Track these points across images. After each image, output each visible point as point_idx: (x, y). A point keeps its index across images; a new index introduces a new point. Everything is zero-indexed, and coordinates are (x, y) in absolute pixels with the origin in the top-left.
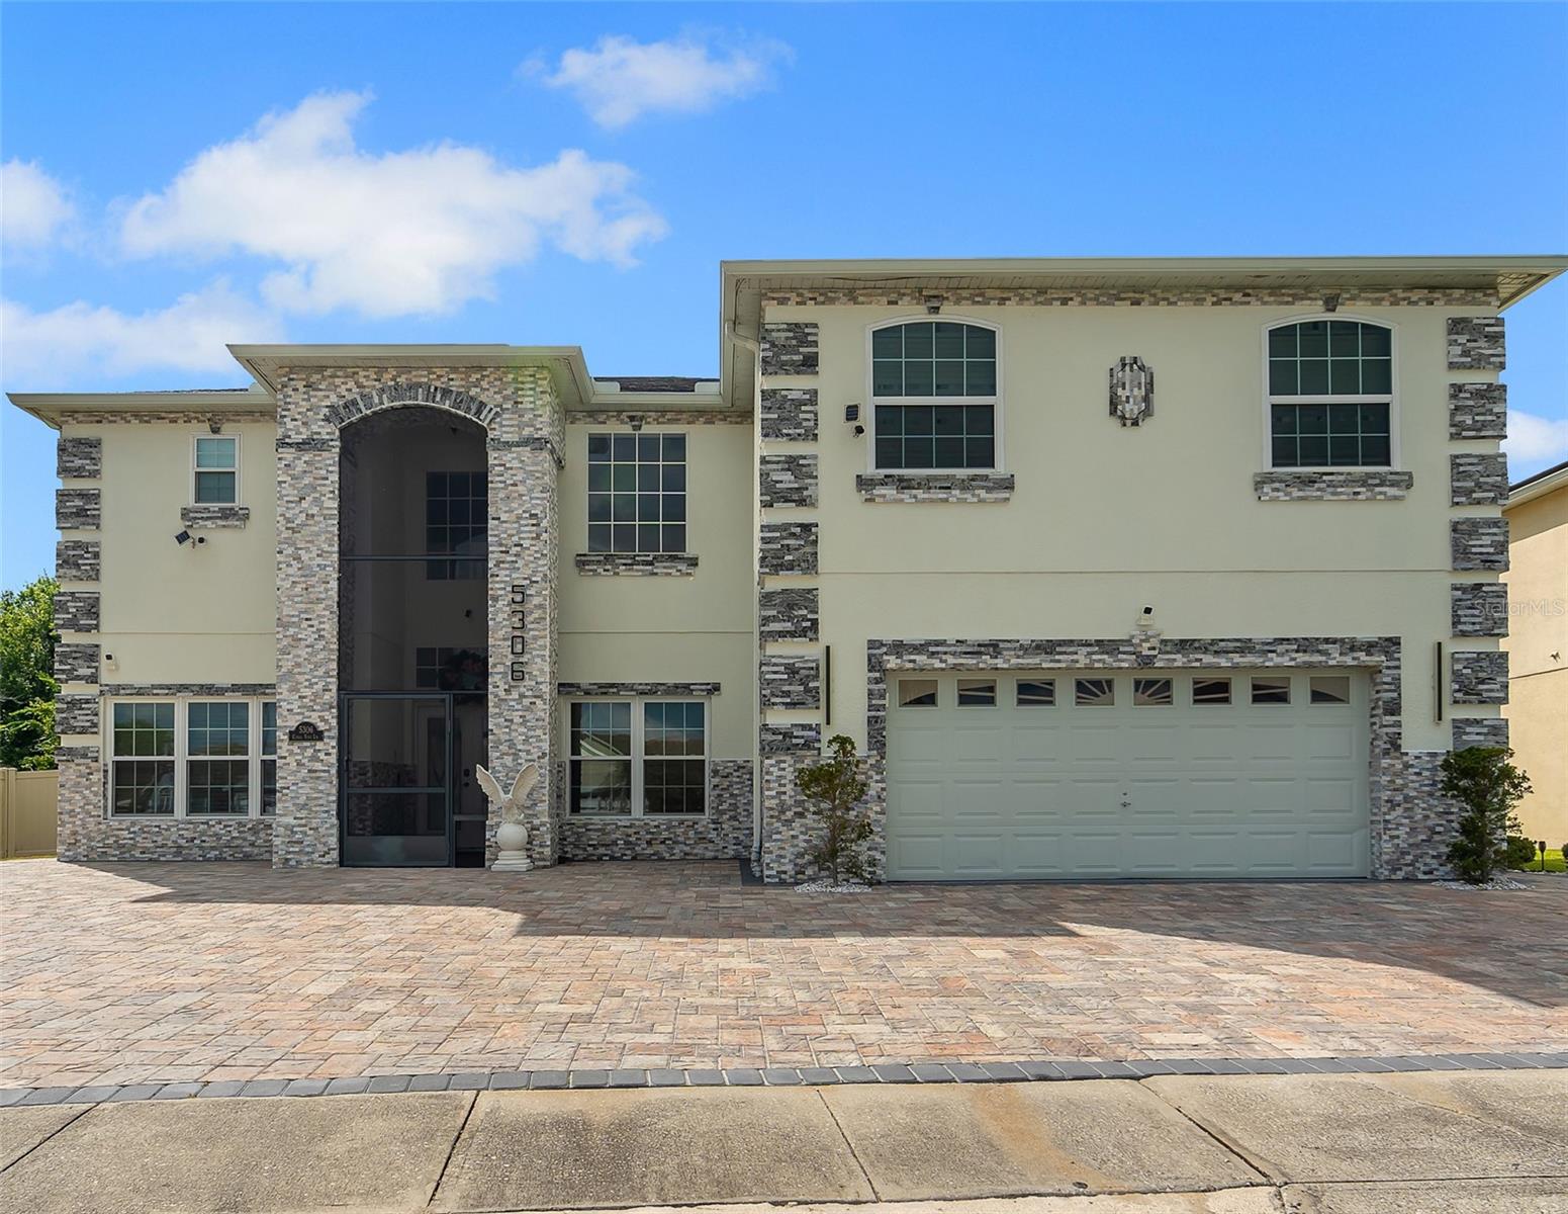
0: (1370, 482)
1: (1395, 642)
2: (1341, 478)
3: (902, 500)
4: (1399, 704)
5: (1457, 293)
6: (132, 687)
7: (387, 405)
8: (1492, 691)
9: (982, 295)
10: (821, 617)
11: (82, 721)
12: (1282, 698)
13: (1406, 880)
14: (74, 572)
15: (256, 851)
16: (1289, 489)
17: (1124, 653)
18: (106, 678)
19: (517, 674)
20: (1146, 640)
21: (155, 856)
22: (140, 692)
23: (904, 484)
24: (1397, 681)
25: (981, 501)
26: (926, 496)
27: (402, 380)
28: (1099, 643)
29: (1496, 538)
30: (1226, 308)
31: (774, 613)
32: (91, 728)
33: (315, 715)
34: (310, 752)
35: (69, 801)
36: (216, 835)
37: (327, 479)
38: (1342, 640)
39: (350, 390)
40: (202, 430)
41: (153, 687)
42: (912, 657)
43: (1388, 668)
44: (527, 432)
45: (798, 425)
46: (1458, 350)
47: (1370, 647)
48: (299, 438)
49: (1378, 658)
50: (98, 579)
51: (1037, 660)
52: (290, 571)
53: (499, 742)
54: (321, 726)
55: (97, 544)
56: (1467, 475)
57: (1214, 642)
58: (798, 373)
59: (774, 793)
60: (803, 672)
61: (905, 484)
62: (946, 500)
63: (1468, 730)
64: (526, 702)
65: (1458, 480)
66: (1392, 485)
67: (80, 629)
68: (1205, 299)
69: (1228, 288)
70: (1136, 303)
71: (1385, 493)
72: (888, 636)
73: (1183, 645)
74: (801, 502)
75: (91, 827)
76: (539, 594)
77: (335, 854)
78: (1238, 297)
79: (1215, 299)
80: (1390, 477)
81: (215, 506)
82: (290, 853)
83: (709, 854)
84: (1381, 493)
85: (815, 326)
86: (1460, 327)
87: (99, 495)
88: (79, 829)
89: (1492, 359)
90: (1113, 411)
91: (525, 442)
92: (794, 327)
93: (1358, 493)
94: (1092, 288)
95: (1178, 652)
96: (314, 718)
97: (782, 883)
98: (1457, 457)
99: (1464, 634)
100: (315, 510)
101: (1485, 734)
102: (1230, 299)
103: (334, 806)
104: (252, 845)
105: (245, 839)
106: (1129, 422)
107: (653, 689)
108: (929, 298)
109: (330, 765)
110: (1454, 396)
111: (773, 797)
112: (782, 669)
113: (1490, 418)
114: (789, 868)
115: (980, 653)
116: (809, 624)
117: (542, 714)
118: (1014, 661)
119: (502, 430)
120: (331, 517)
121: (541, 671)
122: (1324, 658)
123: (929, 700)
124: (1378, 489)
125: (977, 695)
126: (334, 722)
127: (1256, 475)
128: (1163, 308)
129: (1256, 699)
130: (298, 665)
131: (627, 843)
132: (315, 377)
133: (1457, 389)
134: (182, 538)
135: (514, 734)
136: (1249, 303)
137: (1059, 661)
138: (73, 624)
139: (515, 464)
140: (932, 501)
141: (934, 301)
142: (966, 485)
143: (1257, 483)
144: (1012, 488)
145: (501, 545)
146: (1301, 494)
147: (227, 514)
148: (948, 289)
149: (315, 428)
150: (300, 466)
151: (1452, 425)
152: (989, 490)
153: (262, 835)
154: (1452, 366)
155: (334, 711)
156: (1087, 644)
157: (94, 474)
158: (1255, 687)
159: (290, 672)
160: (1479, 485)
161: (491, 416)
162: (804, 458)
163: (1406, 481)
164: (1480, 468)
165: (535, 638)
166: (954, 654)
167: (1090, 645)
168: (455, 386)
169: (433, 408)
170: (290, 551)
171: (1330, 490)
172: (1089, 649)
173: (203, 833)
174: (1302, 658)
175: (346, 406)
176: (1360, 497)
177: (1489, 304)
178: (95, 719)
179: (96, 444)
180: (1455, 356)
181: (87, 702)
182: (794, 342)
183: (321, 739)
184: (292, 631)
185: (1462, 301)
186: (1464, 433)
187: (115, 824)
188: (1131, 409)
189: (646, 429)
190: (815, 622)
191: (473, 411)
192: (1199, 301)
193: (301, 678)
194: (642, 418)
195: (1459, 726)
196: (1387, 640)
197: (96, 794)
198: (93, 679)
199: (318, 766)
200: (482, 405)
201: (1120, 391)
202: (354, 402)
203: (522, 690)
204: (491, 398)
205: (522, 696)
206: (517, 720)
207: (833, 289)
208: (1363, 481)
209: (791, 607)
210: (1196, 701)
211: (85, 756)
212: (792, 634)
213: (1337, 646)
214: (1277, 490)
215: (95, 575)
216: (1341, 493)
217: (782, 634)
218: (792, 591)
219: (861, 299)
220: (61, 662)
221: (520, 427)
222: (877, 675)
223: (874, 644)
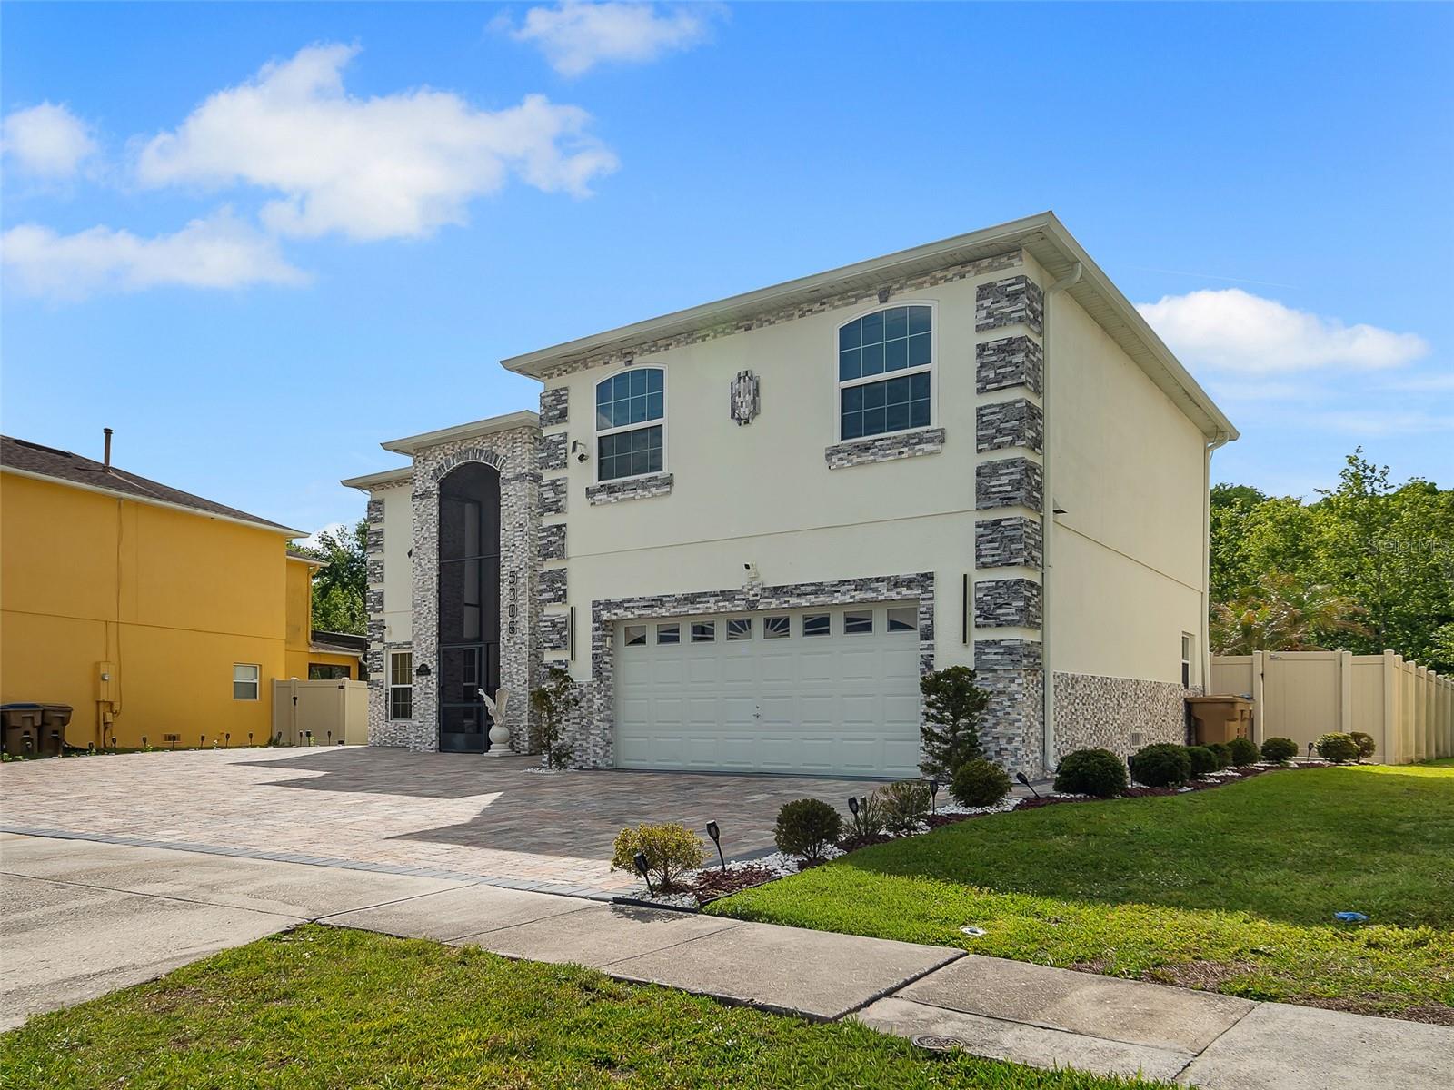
0: (911, 442)
1: (929, 577)
2: (889, 442)
3: (610, 502)
4: (932, 630)
5: (985, 263)
6: (395, 644)
7: (456, 465)
8: (1008, 614)
9: (655, 345)
10: (568, 587)
11: (376, 665)
12: (867, 627)
16: (851, 457)
17: (738, 600)
18: (386, 639)
19: (512, 630)
20: (752, 589)
22: (399, 647)
24: (931, 610)
25: (654, 495)
26: (623, 496)
27: (462, 448)
28: (723, 593)
29: (1013, 477)
30: (809, 317)
31: (545, 586)
32: (380, 669)
33: (427, 659)
34: (425, 682)
35: (373, 711)
37: (433, 515)
38: (889, 578)
39: (441, 459)
41: (403, 643)
42: (616, 611)
43: (923, 599)
44: (518, 470)
45: (557, 459)
46: (984, 313)
47: (909, 583)
48: (421, 492)
49: (917, 592)
53: (505, 674)
54: (430, 666)
55: (381, 562)
56: (990, 424)
57: (797, 587)
58: (557, 423)
60: (560, 625)
61: (611, 490)
62: (634, 498)
63: (987, 650)
65: (982, 430)
66: (928, 442)
67: (376, 611)
68: (793, 314)
70: (748, 328)
71: (923, 450)
72: (602, 599)
73: (777, 591)
74: (557, 511)
75: (381, 726)
76: (523, 576)
77: (436, 744)
78: (816, 307)
79: (800, 313)
80: (928, 435)
84: (919, 450)
85: (566, 389)
86: (985, 292)
87: (382, 532)
89: (1012, 316)
90: (733, 415)
91: (517, 477)
92: (556, 392)
93: (903, 453)
94: (720, 323)
95: (773, 597)
96: (427, 662)
98: (981, 409)
99: (985, 566)
100: (427, 535)
101: (1002, 654)
102: (811, 310)
103: (436, 715)
106: (743, 422)
108: (625, 355)
109: (433, 690)
110: (979, 356)
112: (549, 624)
113: (1009, 369)
115: (652, 606)
116: (561, 593)
117: (524, 655)
118: (672, 610)
119: (507, 471)
121: (524, 626)
122: (875, 595)
123: (642, 640)
124: (918, 447)
125: (668, 636)
126: (435, 664)
127: (826, 449)
128: (767, 328)
129: (849, 630)
130: (420, 629)
132: (429, 453)
133: (982, 349)
135: (511, 670)
136: (824, 310)
137: (698, 609)
139: (513, 492)
140: (626, 500)
141: (627, 357)
142: (644, 485)
143: (827, 455)
144: (672, 484)
146: (859, 460)
148: (634, 346)
149: (428, 484)
150: (422, 508)
151: (978, 381)
152: (658, 487)
154: (979, 329)
155: (436, 656)
156: (715, 595)
158: (848, 620)
159: (417, 634)
160: (999, 431)
161: (501, 462)
162: (559, 480)
163: (940, 437)
164: (1000, 416)
165: (521, 606)
166: (638, 607)
167: (717, 595)
168: (486, 446)
169: (476, 462)
170: (417, 560)
171: (882, 452)
172: (716, 598)
174: (859, 595)
175: (440, 469)
176: (903, 456)
177: (1012, 265)
178: (381, 664)
180: (980, 319)
181: (378, 653)
182: (555, 403)
183: (430, 674)
184: (418, 609)
185: (991, 268)
186: (988, 387)
188: (744, 411)
190: (564, 591)
191: (493, 460)
192: (790, 317)
193: (421, 637)
195: (981, 647)
196: (922, 575)
197: (382, 707)
198: (381, 640)
199: (428, 690)
200: (497, 457)
201: (737, 400)
202: (443, 466)
203: (515, 639)
204: (501, 451)
205: (515, 643)
206: (513, 659)
207: (575, 361)
208: (905, 442)
209: (553, 582)
212: (554, 600)
213: (885, 583)
214: (841, 459)
216: (889, 455)
217: (549, 600)
218: (554, 571)
219: (590, 364)
222: (597, 625)
223: (595, 604)
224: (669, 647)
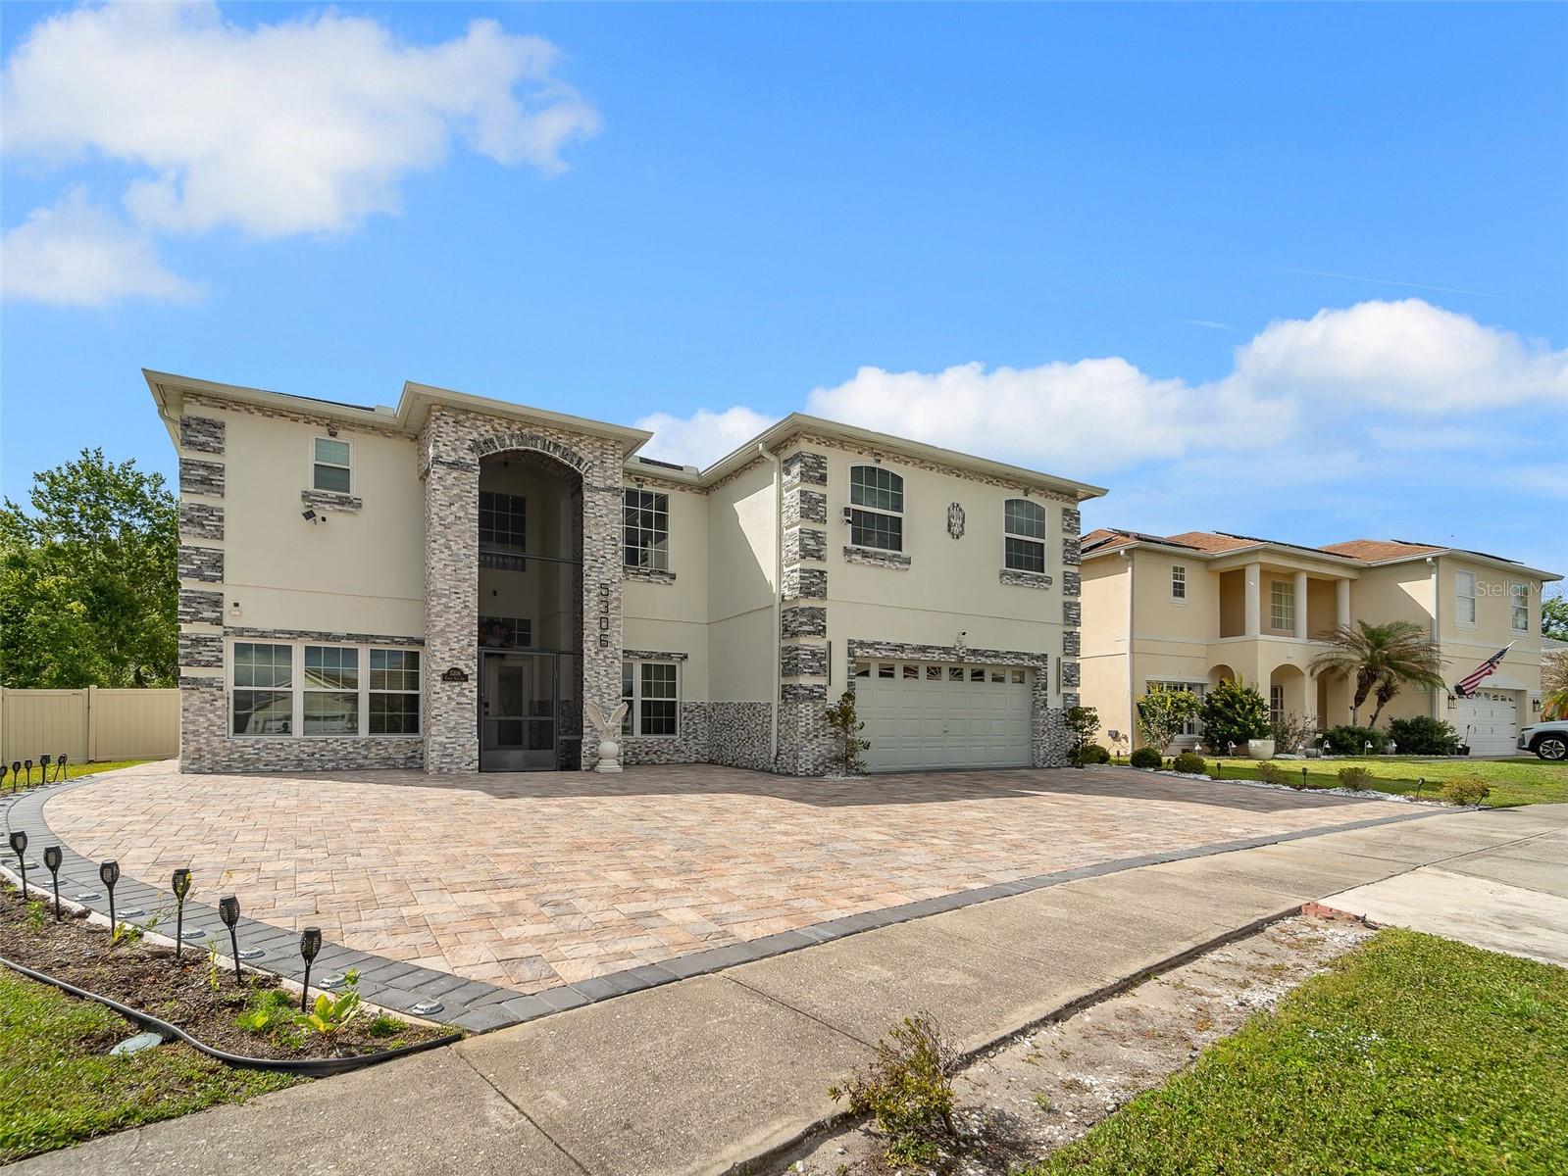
0: (1037, 579)
1: (1045, 656)
2: (1029, 576)
3: (864, 563)
4: (1047, 685)
5: (1065, 497)
6: (255, 630)
7: (515, 447)
8: (1076, 681)
9: (900, 458)
10: (827, 624)
11: (207, 656)
13: (1048, 767)
14: (199, 530)
15: (368, 762)
16: (1011, 579)
17: (958, 654)
18: (227, 621)
19: (604, 643)
20: (963, 648)
21: (278, 768)
22: (263, 635)
23: (865, 554)
24: (1045, 674)
25: (897, 568)
26: (874, 562)
27: (525, 431)
28: (944, 648)
29: (1077, 611)
30: (990, 486)
31: (805, 620)
32: (218, 662)
33: (461, 662)
34: (457, 690)
35: (193, 722)
36: (334, 750)
37: (471, 492)
38: (1028, 654)
39: (487, 431)
40: (322, 433)
41: (275, 631)
42: (867, 650)
43: (1042, 667)
44: (609, 482)
45: (817, 514)
46: (1066, 523)
47: (1038, 658)
48: (450, 460)
49: (1039, 663)
50: (222, 539)
51: (919, 656)
52: (443, 556)
53: (590, 687)
54: (466, 671)
55: (221, 510)
56: (1068, 581)
57: (986, 651)
58: (817, 483)
59: (804, 724)
60: (819, 655)
62: (882, 566)
63: (1069, 698)
64: (608, 661)
65: (1065, 583)
66: (1046, 582)
67: (204, 579)
68: (983, 480)
69: (991, 476)
70: (958, 476)
71: (1044, 586)
72: (857, 639)
73: (975, 652)
74: (819, 558)
75: (215, 744)
76: (616, 590)
77: (477, 763)
78: (995, 481)
79: (986, 481)
80: (1044, 578)
81: (333, 494)
82: (442, 763)
83: (682, 760)
85: (825, 458)
86: (1065, 512)
87: (223, 469)
88: (204, 747)
89: (1076, 530)
90: (949, 530)
91: (608, 489)
92: (816, 457)
93: (1035, 584)
94: (940, 463)
95: (971, 655)
96: (461, 665)
97: (808, 775)
98: (1065, 572)
99: (1067, 654)
100: (462, 514)
101: (1074, 701)
102: (992, 482)
103: (476, 729)
104: (366, 758)
105: (359, 754)
106: (955, 537)
107: (649, 655)
108: (876, 454)
109: (473, 700)
110: (1065, 544)
111: (802, 726)
112: (809, 652)
113: (1075, 556)
114: (811, 766)
115: (896, 650)
116: (821, 628)
117: (618, 670)
118: (910, 655)
119: (593, 478)
120: (473, 520)
121: (618, 641)
122: (1021, 662)
123: (866, 674)
124: (1042, 583)
125: (887, 673)
126: (476, 669)
127: (999, 570)
128: (969, 481)
129: (994, 680)
130: (448, 625)
131: (634, 753)
132: (461, 417)
133: (1066, 541)
134: (309, 515)
135: (601, 682)
136: (999, 485)
137: (926, 656)
138: (197, 574)
139: (601, 502)
140: (876, 566)
141: (878, 456)
142: (890, 559)
143: (1001, 574)
144: (910, 563)
145: (592, 555)
146: (1016, 582)
147: (343, 501)
148: (884, 451)
149: (461, 454)
150: (450, 480)
151: (1064, 558)
152: (900, 563)
153: (373, 750)
154: (1064, 530)
155: (476, 660)
156: (939, 649)
157: (219, 451)
158: (994, 674)
159: (442, 630)
160: (1072, 586)
161: (587, 467)
162: (820, 533)
163: (1049, 581)
164: (1072, 579)
165: (614, 619)
168: (562, 442)
169: (546, 455)
170: (442, 541)
171: (1025, 581)
172: (937, 651)
173: (322, 749)
174: (1016, 661)
175: (485, 443)
176: (1035, 586)
177: (1074, 503)
178: (220, 655)
179: (221, 426)
180: (1064, 525)
181: (212, 640)
182: (816, 465)
183: (467, 680)
184: (444, 600)
185: (1066, 500)
186: (1068, 562)
187: (240, 742)
188: (956, 530)
189: (647, 488)
190: (824, 627)
191: (575, 463)
192: (981, 480)
193: (450, 635)
194: (643, 481)
195: (1065, 696)
196: (1041, 654)
197: (220, 717)
198: (218, 622)
199: (464, 700)
200: (581, 459)
201: (952, 520)
202: (491, 441)
203: (606, 653)
204: (586, 455)
205: (606, 657)
206: (602, 673)
207: (834, 439)
209: (813, 617)
210: (972, 680)
211: (210, 685)
212: (813, 633)
213: (1027, 656)
214: (1007, 579)
215: (219, 534)
216: (1028, 583)
217: (809, 633)
218: (814, 608)
219: (846, 448)
220: (185, 605)
221: (605, 479)
222: (852, 659)
223: (851, 642)
224: (911, 681)
